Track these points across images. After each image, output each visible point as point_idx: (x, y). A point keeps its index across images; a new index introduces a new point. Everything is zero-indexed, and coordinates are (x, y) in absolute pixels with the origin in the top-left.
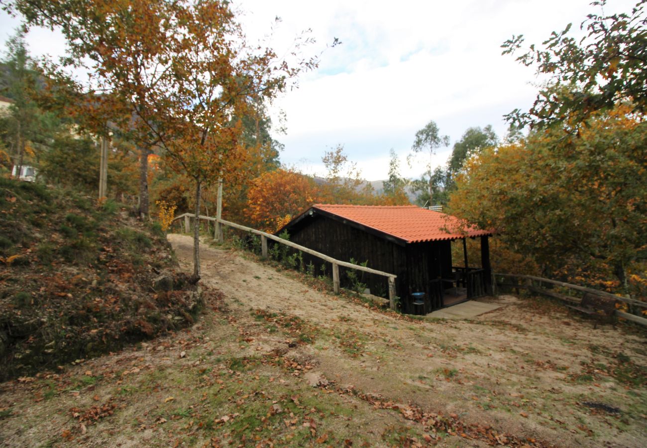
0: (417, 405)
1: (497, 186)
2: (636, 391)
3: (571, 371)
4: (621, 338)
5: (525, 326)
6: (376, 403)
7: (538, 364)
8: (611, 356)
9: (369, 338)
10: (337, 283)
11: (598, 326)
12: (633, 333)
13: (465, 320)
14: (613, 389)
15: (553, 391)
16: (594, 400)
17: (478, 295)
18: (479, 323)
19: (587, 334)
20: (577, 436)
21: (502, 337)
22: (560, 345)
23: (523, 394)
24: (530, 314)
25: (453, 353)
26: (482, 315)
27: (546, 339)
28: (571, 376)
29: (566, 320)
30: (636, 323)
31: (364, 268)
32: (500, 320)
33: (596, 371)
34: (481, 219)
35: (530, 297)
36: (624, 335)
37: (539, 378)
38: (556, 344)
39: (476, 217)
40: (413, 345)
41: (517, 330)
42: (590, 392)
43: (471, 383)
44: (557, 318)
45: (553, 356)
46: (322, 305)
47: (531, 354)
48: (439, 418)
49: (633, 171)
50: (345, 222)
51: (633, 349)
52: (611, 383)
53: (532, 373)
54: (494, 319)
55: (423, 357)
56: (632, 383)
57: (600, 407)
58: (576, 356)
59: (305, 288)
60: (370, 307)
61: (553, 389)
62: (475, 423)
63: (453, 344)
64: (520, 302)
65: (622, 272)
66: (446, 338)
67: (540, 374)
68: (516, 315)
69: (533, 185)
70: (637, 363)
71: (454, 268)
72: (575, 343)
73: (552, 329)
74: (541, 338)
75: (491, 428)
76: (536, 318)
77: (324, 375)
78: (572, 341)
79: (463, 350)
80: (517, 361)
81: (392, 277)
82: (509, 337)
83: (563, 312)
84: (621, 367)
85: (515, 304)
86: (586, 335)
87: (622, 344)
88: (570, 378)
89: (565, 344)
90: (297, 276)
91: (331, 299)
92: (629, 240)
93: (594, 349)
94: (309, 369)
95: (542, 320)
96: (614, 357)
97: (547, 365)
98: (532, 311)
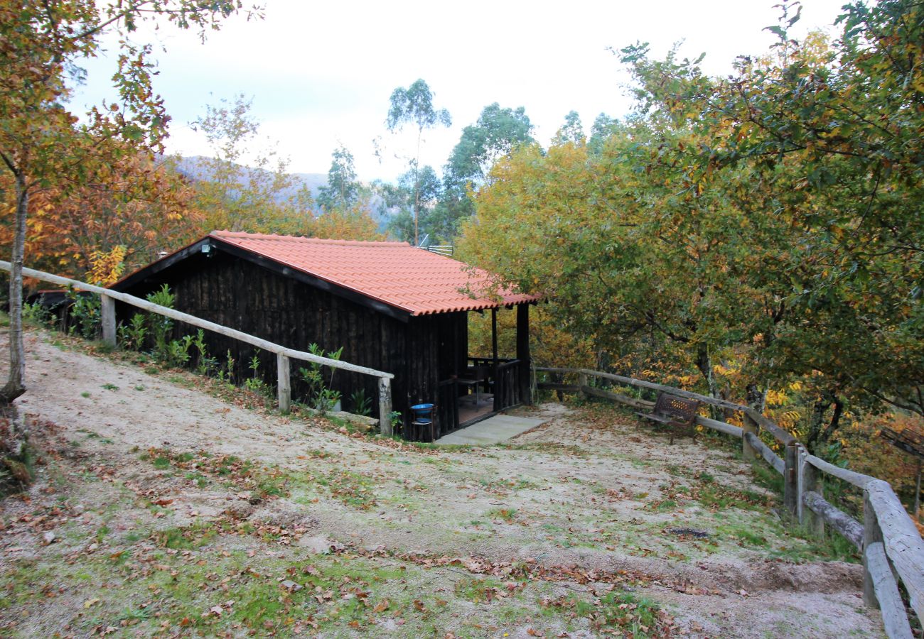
0: (482, 555)
1: (554, 224)
2: (722, 513)
3: (650, 498)
4: (702, 453)
5: (583, 447)
6: (427, 561)
7: (612, 494)
8: (692, 477)
9: (373, 480)
10: (285, 391)
11: (675, 440)
12: (717, 447)
13: (499, 445)
14: (698, 514)
15: (634, 522)
16: (680, 526)
17: (510, 405)
18: (520, 448)
19: (663, 451)
20: (669, 561)
21: (557, 465)
22: (632, 469)
23: (601, 528)
24: (586, 430)
25: (500, 490)
26: (519, 436)
27: (614, 462)
28: (651, 504)
29: (635, 435)
30: (720, 433)
31: (335, 362)
32: (547, 442)
33: (678, 495)
34: (525, 276)
35: (584, 405)
36: (705, 449)
37: (615, 510)
38: (627, 468)
39: (518, 272)
40: (442, 485)
41: (574, 454)
42: (674, 519)
43: (539, 523)
44: (623, 433)
45: (626, 483)
46: (266, 434)
47: (599, 483)
48: (514, 564)
49: (735, 221)
50: (285, 272)
51: (717, 466)
52: (696, 507)
53: (606, 505)
54: (538, 441)
55: (462, 500)
56: (718, 505)
57: (686, 533)
58: (653, 480)
59: (220, 404)
60: (351, 432)
61: (634, 519)
62: (558, 564)
63: (496, 478)
64: (571, 413)
65: (707, 361)
66: (485, 472)
67: (615, 506)
68: (569, 433)
69: (607, 226)
70: (722, 483)
71: (472, 359)
72: (650, 465)
73: (619, 448)
74: (608, 462)
75: (577, 566)
76: (596, 435)
77: (331, 537)
78: (646, 462)
79: (513, 485)
80: (585, 492)
81: (386, 378)
82: (566, 463)
83: (630, 424)
84: (705, 488)
85: (564, 416)
86: (661, 453)
87: (704, 462)
88: (650, 507)
89: (638, 466)
90: (195, 383)
91: (275, 422)
92: (722, 316)
93: (672, 470)
94: (303, 533)
95: (604, 438)
96: (696, 478)
97: (621, 494)
98: (589, 425)
